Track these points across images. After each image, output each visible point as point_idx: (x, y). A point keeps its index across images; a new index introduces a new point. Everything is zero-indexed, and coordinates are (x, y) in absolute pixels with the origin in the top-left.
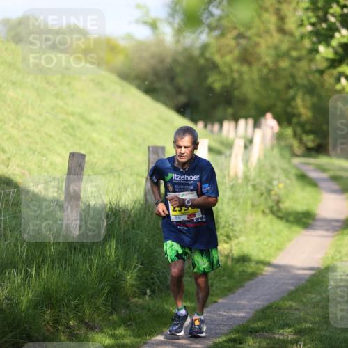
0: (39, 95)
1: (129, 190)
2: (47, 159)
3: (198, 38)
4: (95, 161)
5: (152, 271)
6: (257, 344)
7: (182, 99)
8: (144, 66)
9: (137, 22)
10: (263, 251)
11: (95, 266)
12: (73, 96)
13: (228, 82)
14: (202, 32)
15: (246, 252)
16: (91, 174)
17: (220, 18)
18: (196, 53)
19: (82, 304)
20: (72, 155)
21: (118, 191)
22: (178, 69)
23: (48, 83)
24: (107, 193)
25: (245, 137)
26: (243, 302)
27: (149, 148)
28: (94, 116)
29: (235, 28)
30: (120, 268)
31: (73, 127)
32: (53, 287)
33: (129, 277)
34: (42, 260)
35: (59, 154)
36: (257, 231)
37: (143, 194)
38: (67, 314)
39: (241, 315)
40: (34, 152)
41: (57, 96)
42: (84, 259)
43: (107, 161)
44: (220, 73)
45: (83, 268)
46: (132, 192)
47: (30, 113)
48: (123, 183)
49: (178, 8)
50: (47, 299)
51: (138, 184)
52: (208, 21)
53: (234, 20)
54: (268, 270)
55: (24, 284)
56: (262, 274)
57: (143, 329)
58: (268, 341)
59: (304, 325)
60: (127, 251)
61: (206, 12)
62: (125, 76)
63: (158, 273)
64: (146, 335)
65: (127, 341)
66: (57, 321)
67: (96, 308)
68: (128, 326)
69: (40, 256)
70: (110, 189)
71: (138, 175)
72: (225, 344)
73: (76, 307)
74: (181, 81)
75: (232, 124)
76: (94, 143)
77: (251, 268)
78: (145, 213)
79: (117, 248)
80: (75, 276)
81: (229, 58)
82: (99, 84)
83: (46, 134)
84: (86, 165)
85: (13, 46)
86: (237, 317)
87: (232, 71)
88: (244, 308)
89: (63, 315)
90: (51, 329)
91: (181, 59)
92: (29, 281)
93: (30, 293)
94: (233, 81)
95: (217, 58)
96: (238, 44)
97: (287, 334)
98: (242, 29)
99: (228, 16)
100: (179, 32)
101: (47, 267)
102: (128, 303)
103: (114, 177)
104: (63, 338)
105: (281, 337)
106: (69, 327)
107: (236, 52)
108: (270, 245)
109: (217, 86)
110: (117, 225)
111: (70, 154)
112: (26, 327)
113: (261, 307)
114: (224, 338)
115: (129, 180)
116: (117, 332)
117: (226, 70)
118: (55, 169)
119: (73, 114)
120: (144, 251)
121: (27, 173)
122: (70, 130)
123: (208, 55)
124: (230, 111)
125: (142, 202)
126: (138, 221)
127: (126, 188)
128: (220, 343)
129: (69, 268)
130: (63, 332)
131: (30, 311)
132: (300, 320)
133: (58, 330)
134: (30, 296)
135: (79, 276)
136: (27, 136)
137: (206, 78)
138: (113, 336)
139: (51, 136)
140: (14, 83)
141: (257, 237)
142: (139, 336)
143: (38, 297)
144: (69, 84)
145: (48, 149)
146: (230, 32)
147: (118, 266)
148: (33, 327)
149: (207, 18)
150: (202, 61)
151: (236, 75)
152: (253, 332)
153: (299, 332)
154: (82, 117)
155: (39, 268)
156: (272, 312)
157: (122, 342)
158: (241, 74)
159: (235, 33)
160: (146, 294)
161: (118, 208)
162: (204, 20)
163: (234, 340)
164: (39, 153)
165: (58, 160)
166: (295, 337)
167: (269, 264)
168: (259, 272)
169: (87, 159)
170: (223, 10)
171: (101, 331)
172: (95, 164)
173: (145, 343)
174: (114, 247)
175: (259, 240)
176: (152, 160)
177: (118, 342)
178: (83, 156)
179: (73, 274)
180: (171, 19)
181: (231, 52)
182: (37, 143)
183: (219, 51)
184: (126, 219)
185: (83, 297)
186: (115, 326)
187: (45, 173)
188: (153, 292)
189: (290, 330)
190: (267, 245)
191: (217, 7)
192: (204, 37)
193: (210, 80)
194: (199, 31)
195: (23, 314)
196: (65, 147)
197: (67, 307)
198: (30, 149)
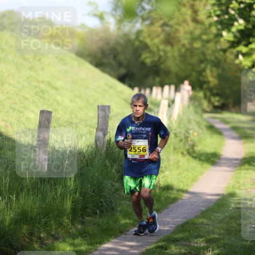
0: (17, 68)
1: (84, 138)
2: (24, 115)
3: (133, 26)
4: (59, 116)
5: (101, 197)
6: (178, 250)
7: (123, 71)
8: (95, 47)
9: (89, 14)
10: (182, 182)
11: (59, 193)
12: (42, 69)
13: (156, 58)
14: (137, 22)
15: (170, 183)
16: (56, 125)
17: (150, 12)
18: (133, 37)
19: (50, 221)
20: (42, 112)
22: (120, 49)
23: (24, 59)
25: (169, 99)
26: (167, 219)
27: (98, 106)
28: (59, 84)
29: (161, 19)
30: (77, 195)
31: (43, 92)
32: (29, 209)
34: (21, 189)
35: (33, 111)
36: (178, 167)
37: (94, 140)
38: (39, 228)
39: (166, 228)
40: (14, 110)
41: (30, 69)
42: (51, 188)
43: (67, 116)
44: (150, 52)
45: (50, 195)
46: (86, 139)
47: (11, 81)
48: (79, 132)
49: (119, 4)
50: (24, 218)
51: (91, 133)
52: (141, 14)
53: (161, 13)
54: (186, 196)
55: (7, 207)
56: (181, 199)
57: (94, 239)
58: (186, 248)
59: (212, 236)
60: (83, 182)
61: (140, 6)
62: (81, 54)
63: (106, 198)
64: (97, 244)
65: (83, 248)
66: (31, 234)
67: (60, 224)
68: (84, 237)
69: (19, 186)
71: (90, 126)
72: (155, 250)
73: (45, 224)
74: (122, 58)
75: (160, 89)
76: (58, 103)
77: (173, 194)
78: (95, 154)
79: (75, 180)
80: (44, 200)
81: (156, 41)
82: (62, 60)
83: (23, 97)
84: (52, 119)
86: (163, 230)
87: (159, 50)
88: (169, 224)
89: (37, 230)
90: (27, 240)
91: (122, 41)
92: (11, 205)
93: (11, 213)
94: (160, 57)
95: (148, 41)
96: (163, 31)
97: (200, 243)
98: (166, 20)
99: (156, 10)
100: (120, 22)
101: (24, 194)
102: (83, 220)
103: (73, 128)
104: (36, 246)
105: (196, 245)
106: (40, 238)
107: (162, 37)
108: (187, 177)
109: (148, 61)
111: (41, 111)
112: (8, 238)
113: (181, 223)
114: (154, 246)
115: (84, 130)
116: (76, 242)
117: (155, 49)
118: (30, 122)
119: (43, 82)
120: (95, 182)
121: (9, 125)
122: (41, 93)
123: (141, 39)
124: (158, 79)
125: (94, 146)
126: (91, 160)
127: (82, 136)
128: (151, 249)
129: (40, 195)
130: (36, 242)
131: (12, 227)
132: (209, 233)
133: (32, 240)
134: (12, 215)
135: (47, 201)
136: (9, 98)
137: (140, 55)
138: (73, 245)
139: (27, 98)
141: (178, 172)
142: (91, 244)
143: (17, 216)
144: (39, 60)
145: (25, 108)
146: (158, 22)
148: (14, 238)
149: (141, 11)
150: (137, 43)
151: (162, 53)
152: (175, 241)
153: (209, 241)
154: (49, 84)
155: (18, 194)
156: (189, 226)
157: (79, 248)
158: (165, 52)
159: (161, 22)
160: (97, 213)
162: (138, 13)
163: (161, 247)
164: (18, 110)
165: (32, 116)
166: (205, 245)
167: (186, 192)
168: (179, 197)
169: (53, 115)
170: (152, 6)
171: (64, 241)
172: (59, 118)
173: (96, 250)
174: (73, 179)
175: (179, 174)
176: (100, 115)
177: (76, 248)
178: (50, 113)
179: (43, 199)
180: (114, 13)
181: (158, 36)
182: (16, 103)
183: (149, 36)
184: (82, 159)
185: (50, 216)
186: (74, 237)
187: (23, 125)
188: (102, 212)
189: (202, 239)
190: (185, 177)
191: (148, 4)
192: (138, 26)
193: (143, 57)
194: (135, 21)
195: (7, 229)
196: (37, 106)
197: (39, 223)
198: (11, 107)
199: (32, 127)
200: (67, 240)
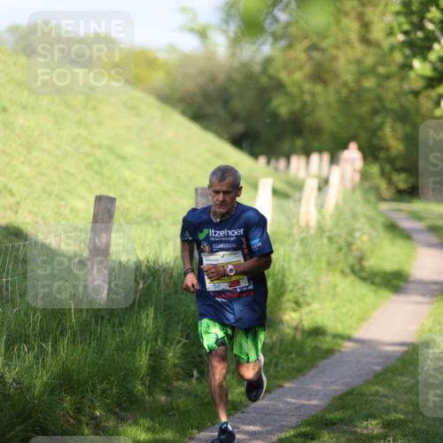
0: (57, 123)
1: (171, 244)
2: (66, 204)
3: (258, 50)
4: (127, 206)
6: (335, 440)
7: (239, 128)
8: (191, 86)
10: (342, 322)
12: (100, 123)
13: (297, 106)
14: (264, 43)
15: (320, 323)
16: (123, 222)
17: (288, 25)
18: (257, 68)
19: (112, 389)
20: (99, 199)
21: (156, 245)
22: (234, 89)
23: (68, 106)
24: (142, 247)
25: (319, 177)
26: (316, 387)
27: (196, 189)
28: (127, 150)
29: (306, 37)
30: (159, 343)
31: (100, 163)
32: (75, 368)
33: (171, 355)
34: (61, 333)
35: (82, 197)
36: (335, 296)
38: (92, 401)
39: (314, 402)
40: (50, 194)
41: (79, 123)
42: (113, 331)
43: (143, 206)
44: (287, 94)
45: (112, 343)
47: (45, 145)
48: (163, 234)
49: (233, 11)
50: (66, 382)
52: (272, 29)
53: (305, 26)
54: (348, 345)
55: (37, 363)
56: (340, 351)
57: (189, 420)
58: (348, 436)
59: (394, 416)
60: (169, 321)
61: (270, 16)
64: (192, 429)
65: (169, 435)
66: (78, 410)
67: (128, 393)
68: (170, 416)
69: (57, 327)
70: (147, 242)
72: (294, 439)
73: (103, 393)
74: (237, 105)
75: (303, 160)
76: (127, 183)
77: (326, 343)
79: (155, 318)
80: (102, 352)
81: (298, 76)
82: (133, 109)
83: (66, 172)
84: (116, 210)
85: (23, 60)
87: (302, 91)
88: (318, 395)
89: (87, 403)
90: (72, 421)
91: (238, 77)
92: (43, 360)
93: (44, 374)
94: (304, 104)
95: (283, 76)
96: (310, 58)
97: (372, 427)
98: (315, 39)
99: (297, 22)
100: (235, 42)
101: (66, 341)
102: (169, 388)
103: (153, 227)
104: (86, 431)
105: (365, 432)
106: (94, 418)
107: (308, 68)
108: (350, 314)
109: (284, 111)
110: (156, 288)
111: (97, 197)
112: (39, 418)
113: (339, 393)
114: (292, 433)
118: (77, 216)
119: (100, 147)
120: (191, 321)
121: (41, 221)
122: (96, 167)
123: (271, 71)
124: (299, 143)
127: (167, 241)
128: (287, 438)
129: (94, 343)
130: (87, 425)
131: (45, 398)
132: (389, 410)
133: (80, 421)
134: (45, 378)
135: (107, 353)
136: (41, 174)
137: (270, 100)
138: (151, 430)
139: (71, 175)
140: (24, 107)
141: (333, 304)
143: (55, 379)
145: (68, 191)
146: (300, 42)
147: (156, 341)
148: (48, 418)
149: (272, 24)
150: (264, 80)
151: (307, 97)
152: (329, 425)
153: (388, 425)
154: (111, 150)
155: (56, 342)
156: (353, 399)
157: (162, 436)
158: (314, 96)
159: (306, 43)
160: (193, 376)
161: (157, 267)
162: (267, 27)
163: (305, 435)
164: (57, 196)
165: (80, 205)
166: (382, 431)
167: (349, 339)
168: (336, 348)
169: (117, 203)
170: (291, 15)
171: (136, 423)
172: (128, 210)
173: (192, 439)
174: (152, 316)
175: (337, 307)
176: (200, 205)
177: (157, 436)
178: (113, 200)
180: (224, 26)
181: (301, 68)
182: (54, 183)
183: (286, 66)
184: (168, 281)
185: (112, 379)
186: (153, 416)
187: (65, 222)
188: (201, 373)
189: (376, 421)
190: (347, 314)
191: (284, 11)
192: (267, 49)
193: (275, 103)
194: (260, 41)
195: (36, 401)
196: (89, 188)
197: (92, 392)
198: (44, 190)
199: (81, 224)
200: (141, 422)
